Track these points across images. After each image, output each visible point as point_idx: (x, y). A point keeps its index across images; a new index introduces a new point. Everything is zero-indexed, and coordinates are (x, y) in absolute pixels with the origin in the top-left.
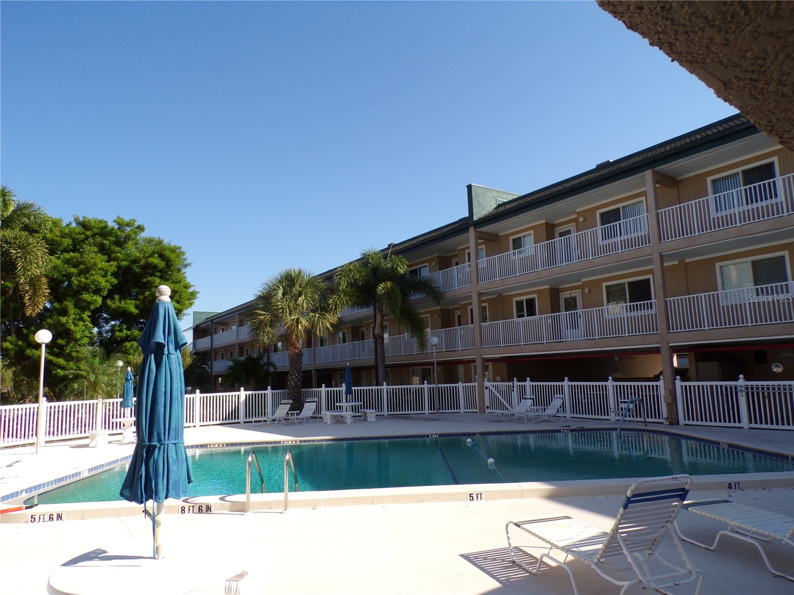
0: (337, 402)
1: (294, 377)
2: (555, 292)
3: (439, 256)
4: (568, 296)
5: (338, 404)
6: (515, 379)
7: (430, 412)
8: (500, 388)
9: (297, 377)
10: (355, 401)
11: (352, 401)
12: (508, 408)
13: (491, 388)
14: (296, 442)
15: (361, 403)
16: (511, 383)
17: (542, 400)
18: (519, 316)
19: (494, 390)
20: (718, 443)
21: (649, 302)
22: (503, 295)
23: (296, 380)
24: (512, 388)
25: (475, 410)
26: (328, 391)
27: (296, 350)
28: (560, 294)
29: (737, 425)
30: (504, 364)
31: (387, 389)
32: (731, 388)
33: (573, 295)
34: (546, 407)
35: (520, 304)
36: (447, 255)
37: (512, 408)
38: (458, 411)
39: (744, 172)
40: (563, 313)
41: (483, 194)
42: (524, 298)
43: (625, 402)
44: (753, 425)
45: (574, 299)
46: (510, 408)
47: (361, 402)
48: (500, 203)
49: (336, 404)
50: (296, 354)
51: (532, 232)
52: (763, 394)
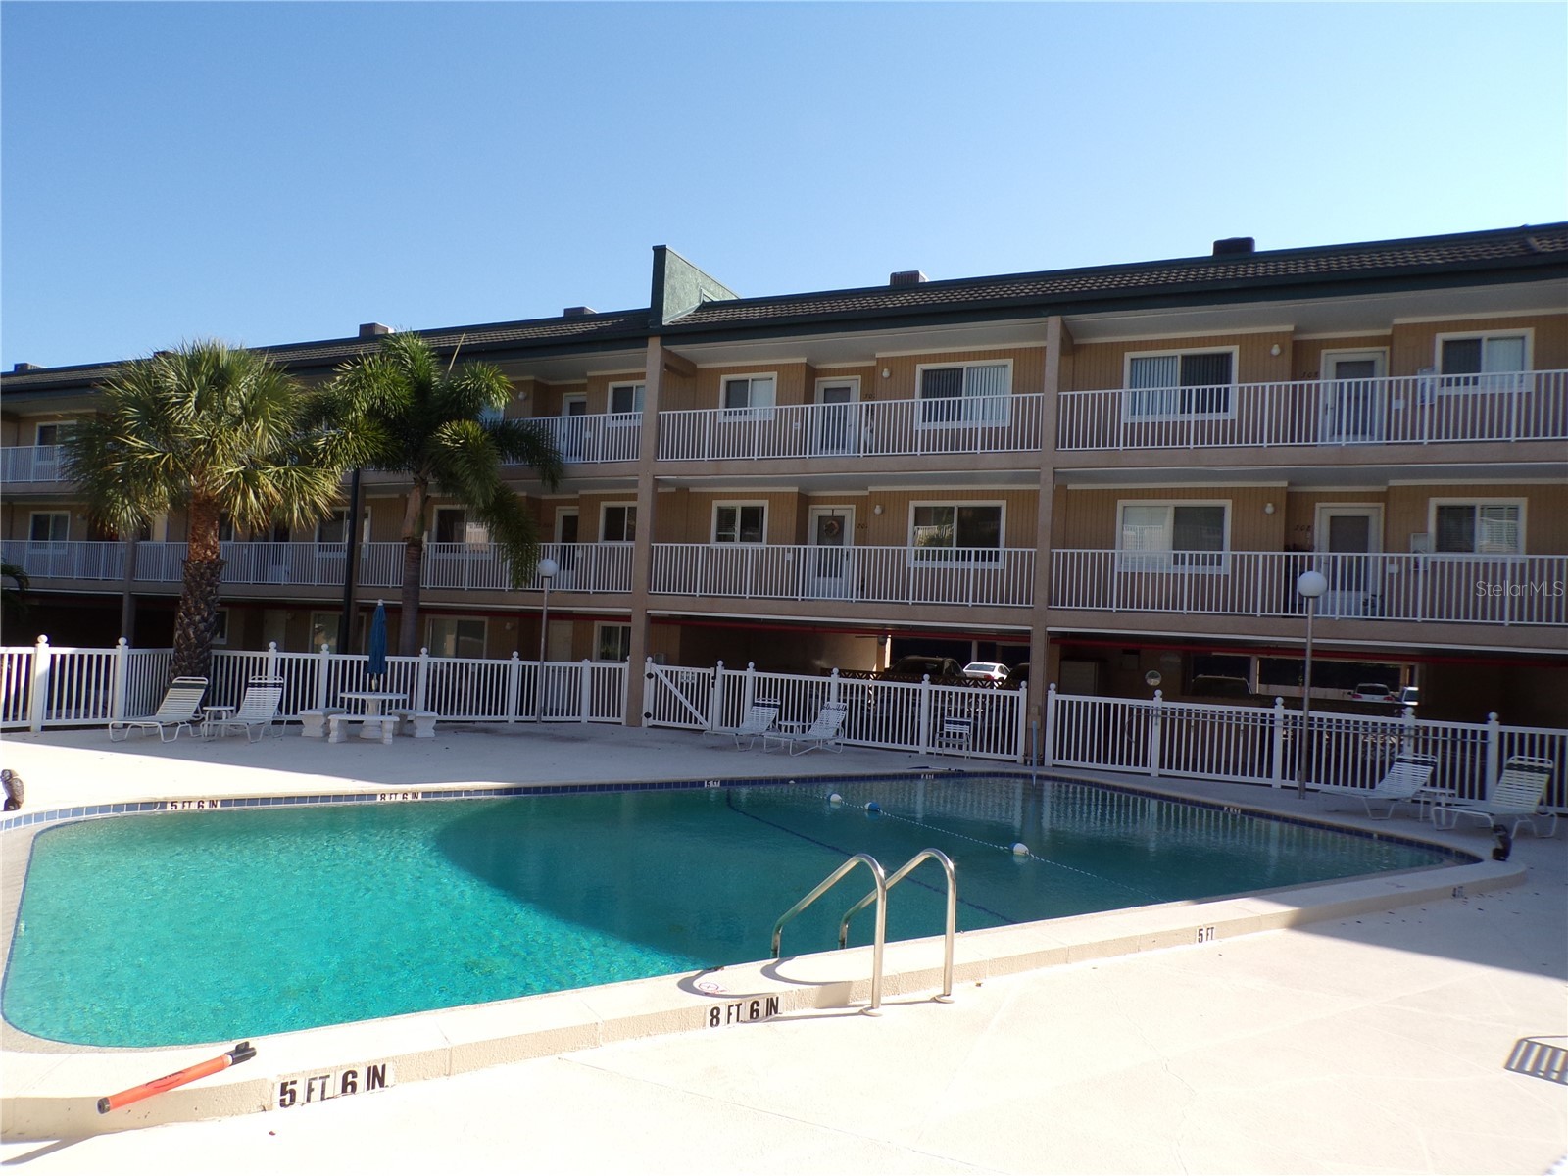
0: (343, 690)
1: (198, 618)
2: (804, 501)
3: (535, 381)
4: (829, 513)
5: (346, 695)
6: (720, 663)
7: (519, 718)
8: (682, 678)
9: (204, 620)
10: (398, 691)
11: (384, 690)
12: (696, 719)
13: (662, 676)
14: (415, 795)
15: (404, 697)
16: (711, 671)
17: (798, 710)
18: (720, 539)
19: (667, 681)
20: (1221, 808)
21: (993, 549)
22: (691, 490)
23: (202, 626)
24: (711, 681)
25: (616, 720)
26: (283, 660)
27: (209, 552)
28: (811, 507)
29: (1140, 769)
30: (676, 630)
31: (429, 663)
32: (1139, 710)
33: (837, 513)
34: (807, 724)
35: (726, 516)
36: (550, 383)
37: (706, 719)
38: (576, 718)
39: (1185, 358)
40: (813, 547)
41: (683, 273)
42: (738, 504)
43: (955, 723)
44: (1166, 771)
45: (840, 520)
46: (701, 719)
47: (405, 692)
48: (707, 300)
49: (340, 695)
50: (211, 562)
51: (774, 375)
52: (1189, 722)
